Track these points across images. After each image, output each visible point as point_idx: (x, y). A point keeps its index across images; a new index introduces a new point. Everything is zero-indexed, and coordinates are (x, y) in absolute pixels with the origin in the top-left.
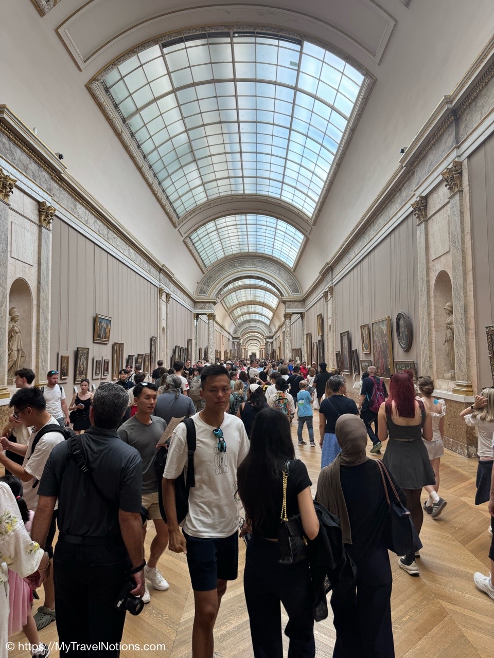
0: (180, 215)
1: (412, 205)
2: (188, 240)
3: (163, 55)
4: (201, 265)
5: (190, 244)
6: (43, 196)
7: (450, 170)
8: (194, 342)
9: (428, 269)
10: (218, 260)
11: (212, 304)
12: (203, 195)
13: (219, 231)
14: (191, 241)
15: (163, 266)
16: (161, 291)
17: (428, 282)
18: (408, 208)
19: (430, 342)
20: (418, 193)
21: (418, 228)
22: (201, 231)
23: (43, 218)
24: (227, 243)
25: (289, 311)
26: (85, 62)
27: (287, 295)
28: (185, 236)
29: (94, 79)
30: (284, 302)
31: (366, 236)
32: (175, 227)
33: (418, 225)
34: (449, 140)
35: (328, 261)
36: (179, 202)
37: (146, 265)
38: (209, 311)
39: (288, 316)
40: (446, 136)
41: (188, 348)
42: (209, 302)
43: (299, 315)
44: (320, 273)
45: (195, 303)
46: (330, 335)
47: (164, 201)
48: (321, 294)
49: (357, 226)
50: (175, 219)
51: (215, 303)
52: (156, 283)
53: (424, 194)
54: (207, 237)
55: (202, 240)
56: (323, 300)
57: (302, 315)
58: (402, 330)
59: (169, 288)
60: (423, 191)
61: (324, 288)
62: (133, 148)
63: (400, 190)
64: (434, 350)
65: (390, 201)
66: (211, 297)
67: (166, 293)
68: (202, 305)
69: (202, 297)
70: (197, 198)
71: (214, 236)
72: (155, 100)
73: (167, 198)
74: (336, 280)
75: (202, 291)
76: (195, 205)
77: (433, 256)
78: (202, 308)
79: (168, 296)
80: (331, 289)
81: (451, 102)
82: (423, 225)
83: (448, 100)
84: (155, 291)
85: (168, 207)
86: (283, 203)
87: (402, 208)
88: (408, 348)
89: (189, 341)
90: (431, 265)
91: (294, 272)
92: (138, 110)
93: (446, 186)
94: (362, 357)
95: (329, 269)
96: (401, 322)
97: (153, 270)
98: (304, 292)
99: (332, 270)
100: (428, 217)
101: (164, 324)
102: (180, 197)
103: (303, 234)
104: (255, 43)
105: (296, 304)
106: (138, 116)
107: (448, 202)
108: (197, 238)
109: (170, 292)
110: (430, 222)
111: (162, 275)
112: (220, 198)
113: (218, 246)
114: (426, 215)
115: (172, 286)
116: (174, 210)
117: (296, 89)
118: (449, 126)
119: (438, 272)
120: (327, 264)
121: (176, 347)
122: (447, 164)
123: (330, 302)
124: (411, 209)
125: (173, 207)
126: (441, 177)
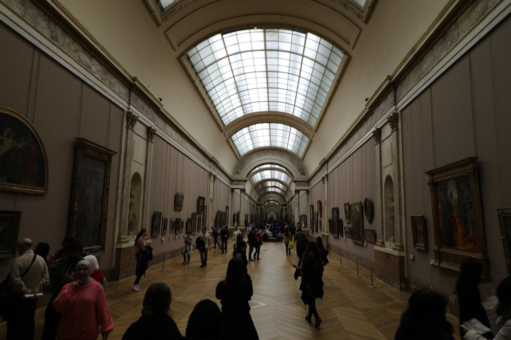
0: (226, 125)
1: (373, 132)
2: (230, 140)
3: (223, 39)
4: (238, 155)
5: (231, 142)
6: (150, 124)
7: (391, 117)
8: (230, 208)
9: (381, 172)
10: (249, 151)
11: (243, 182)
12: (242, 112)
13: (251, 133)
14: (232, 139)
15: (213, 157)
16: (210, 174)
17: (381, 180)
18: (370, 134)
19: (382, 218)
20: (376, 125)
21: (376, 146)
22: (239, 134)
23: (149, 136)
24: (256, 140)
25: (299, 188)
26: (178, 46)
27: (297, 177)
28: (227, 137)
29: (182, 54)
30: (295, 182)
31: (348, 145)
32: (222, 131)
33: (376, 145)
34: (390, 98)
35: (325, 157)
36: (226, 117)
37: (202, 158)
38: (242, 187)
39: (297, 192)
40: (389, 96)
41: (226, 213)
42: (242, 181)
43: (306, 191)
44: (320, 164)
45: (232, 181)
46: (326, 207)
47: (217, 117)
48: (320, 179)
49: (342, 138)
50: (222, 127)
51: (245, 181)
52: (207, 168)
53: (379, 127)
54: (243, 136)
55: (239, 139)
56: (321, 182)
57: (308, 191)
58: (368, 209)
59: (215, 172)
60: (379, 125)
61: (323, 174)
62: (200, 89)
63: (366, 120)
64: (384, 223)
65: (361, 126)
66: (243, 176)
67: (214, 176)
68: (237, 182)
69: (237, 177)
70: (237, 114)
71: (247, 136)
72: (216, 61)
73: (219, 114)
74: (330, 170)
75: (237, 173)
76: (236, 118)
77: (383, 166)
78: (236, 185)
79: (215, 177)
80: (327, 176)
81: (391, 79)
82: (379, 145)
83: (389, 78)
84: (207, 174)
85: (218, 120)
86: (294, 118)
87: (367, 133)
88: (371, 221)
89: (227, 208)
90: (383, 170)
91: (302, 160)
92: (206, 68)
93: (390, 125)
94: (345, 224)
95: (325, 162)
96: (367, 204)
97: (207, 161)
98: (309, 176)
99: (328, 163)
100: (382, 141)
101: (211, 197)
102: (226, 114)
103: (309, 138)
104: (278, 32)
105: (303, 183)
106: (205, 70)
107: (391, 135)
108: (236, 138)
109: (217, 175)
110: (382, 143)
111: (211, 164)
112: (252, 113)
113: (249, 143)
114: (380, 140)
115: (217, 170)
116: (222, 122)
117: (303, 56)
118: (391, 91)
119: (386, 175)
120: (324, 159)
121: (218, 211)
122: (389, 113)
123: (326, 185)
124: (372, 135)
125: (222, 120)
126: (386, 120)
